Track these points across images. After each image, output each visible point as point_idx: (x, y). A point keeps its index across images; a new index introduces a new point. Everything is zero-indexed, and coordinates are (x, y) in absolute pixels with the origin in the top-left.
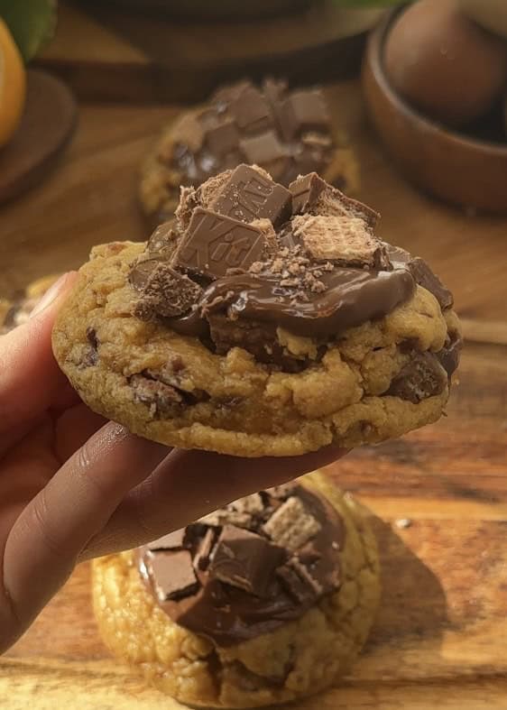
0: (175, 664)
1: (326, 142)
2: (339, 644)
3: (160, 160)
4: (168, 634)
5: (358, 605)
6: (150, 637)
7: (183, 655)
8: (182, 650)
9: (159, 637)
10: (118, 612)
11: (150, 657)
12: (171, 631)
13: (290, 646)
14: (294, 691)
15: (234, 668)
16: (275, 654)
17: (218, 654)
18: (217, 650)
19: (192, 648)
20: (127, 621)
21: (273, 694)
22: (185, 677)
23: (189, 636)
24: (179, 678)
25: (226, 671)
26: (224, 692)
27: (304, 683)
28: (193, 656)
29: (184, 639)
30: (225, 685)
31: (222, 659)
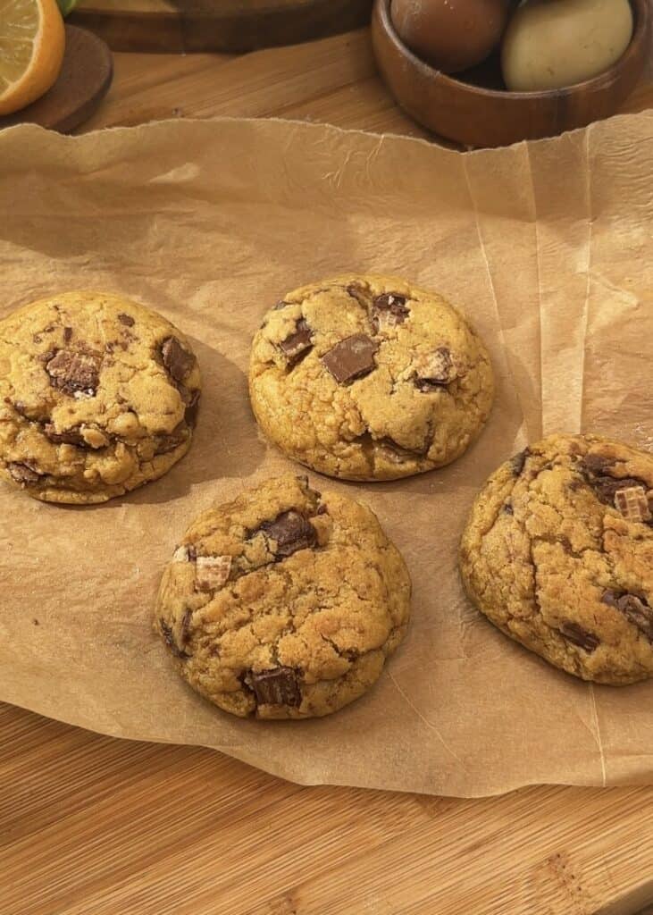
0: (335, 447)
4: (327, 421)
5: (481, 389)
6: (311, 426)
7: (342, 438)
8: (341, 433)
9: (320, 426)
10: (280, 411)
11: (312, 444)
12: (330, 419)
13: (428, 423)
14: (435, 462)
15: (383, 445)
16: (418, 429)
17: (370, 434)
18: (370, 430)
19: (349, 430)
20: (289, 417)
21: (417, 465)
22: (343, 457)
23: (346, 420)
24: (339, 459)
25: (377, 449)
26: (377, 467)
27: (442, 453)
28: (350, 438)
29: (341, 424)
30: (377, 461)
31: (374, 437)
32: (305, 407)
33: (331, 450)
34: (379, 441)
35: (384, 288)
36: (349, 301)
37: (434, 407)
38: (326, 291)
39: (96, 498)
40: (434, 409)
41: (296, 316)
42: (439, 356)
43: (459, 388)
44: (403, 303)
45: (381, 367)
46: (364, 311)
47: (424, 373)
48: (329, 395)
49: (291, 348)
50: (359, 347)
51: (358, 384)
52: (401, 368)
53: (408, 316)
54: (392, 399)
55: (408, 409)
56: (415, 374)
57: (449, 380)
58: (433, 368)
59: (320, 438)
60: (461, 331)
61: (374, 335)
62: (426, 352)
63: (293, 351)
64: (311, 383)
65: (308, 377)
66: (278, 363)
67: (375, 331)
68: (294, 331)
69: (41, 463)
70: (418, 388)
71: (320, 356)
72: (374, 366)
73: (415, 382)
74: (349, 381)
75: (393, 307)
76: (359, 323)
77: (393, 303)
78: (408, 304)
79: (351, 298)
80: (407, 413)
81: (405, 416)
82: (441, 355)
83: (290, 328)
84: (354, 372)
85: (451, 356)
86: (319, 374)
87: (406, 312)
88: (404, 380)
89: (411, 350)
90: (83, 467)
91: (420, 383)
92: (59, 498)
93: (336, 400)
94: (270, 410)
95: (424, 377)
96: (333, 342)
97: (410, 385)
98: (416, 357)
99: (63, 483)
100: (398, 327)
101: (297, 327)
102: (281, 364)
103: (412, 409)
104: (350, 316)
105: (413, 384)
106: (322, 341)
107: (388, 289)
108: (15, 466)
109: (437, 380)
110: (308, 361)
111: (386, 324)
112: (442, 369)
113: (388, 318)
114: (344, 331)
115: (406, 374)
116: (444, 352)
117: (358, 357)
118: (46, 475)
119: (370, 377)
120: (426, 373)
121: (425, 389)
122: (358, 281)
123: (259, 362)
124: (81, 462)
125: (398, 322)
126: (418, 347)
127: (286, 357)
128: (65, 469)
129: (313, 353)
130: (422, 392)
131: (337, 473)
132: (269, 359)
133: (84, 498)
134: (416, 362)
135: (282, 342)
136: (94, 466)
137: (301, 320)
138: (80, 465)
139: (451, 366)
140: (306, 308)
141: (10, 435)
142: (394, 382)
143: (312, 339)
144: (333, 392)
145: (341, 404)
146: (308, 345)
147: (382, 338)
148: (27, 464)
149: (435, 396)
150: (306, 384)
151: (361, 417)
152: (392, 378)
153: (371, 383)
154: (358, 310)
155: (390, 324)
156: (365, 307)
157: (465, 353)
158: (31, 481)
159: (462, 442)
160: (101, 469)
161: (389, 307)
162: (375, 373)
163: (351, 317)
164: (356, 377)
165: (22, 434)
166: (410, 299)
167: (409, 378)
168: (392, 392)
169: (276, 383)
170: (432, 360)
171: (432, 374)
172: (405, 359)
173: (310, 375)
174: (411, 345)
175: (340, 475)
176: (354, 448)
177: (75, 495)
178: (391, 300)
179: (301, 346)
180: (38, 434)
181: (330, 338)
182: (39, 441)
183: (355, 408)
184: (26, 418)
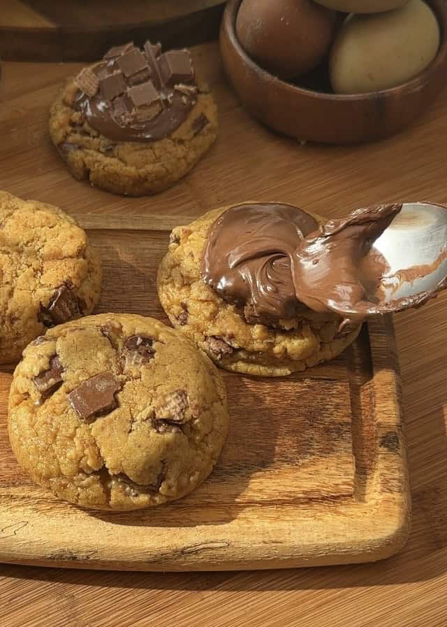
0: (75, 478)
1: (192, 89)
2: (198, 459)
3: (65, 103)
4: (68, 454)
5: (212, 429)
6: (54, 457)
7: (81, 471)
8: (80, 467)
9: (62, 458)
10: (29, 441)
11: (55, 473)
12: (71, 453)
13: (162, 461)
14: (167, 496)
15: (119, 480)
16: (151, 467)
17: (108, 469)
18: (107, 466)
19: (87, 465)
20: (36, 448)
21: (151, 499)
22: (82, 487)
23: (85, 455)
24: (79, 489)
25: (114, 482)
26: (113, 498)
27: (173, 489)
28: (89, 472)
29: (81, 458)
30: (113, 493)
31: (111, 472)
32: (50, 441)
33: (72, 481)
34: (116, 476)
35: (135, 329)
36: (100, 340)
37: (168, 446)
38: (81, 329)
39: (280, 372)
40: (167, 449)
41: (49, 352)
42: (177, 397)
43: (192, 428)
44: (151, 345)
45: (123, 406)
46: (114, 350)
47: (161, 414)
48: (71, 431)
49: (42, 383)
50: (102, 386)
51: (100, 421)
52: (141, 408)
53: (153, 357)
54: (129, 438)
55: (142, 448)
56: (153, 414)
57: (184, 421)
58: (171, 408)
59: (62, 469)
60: (199, 374)
61: (118, 374)
62: (165, 393)
63: (44, 386)
64: (56, 418)
65: (55, 412)
66: (33, 395)
67: (121, 370)
68: (46, 367)
69: (237, 338)
70: (155, 428)
71: (68, 393)
72: (116, 404)
73: (152, 422)
74: (91, 418)
75: (141, 347)
76: (107, 362)
77: (141, 344)
78: (155, 346)
79: (103, 338)
80: (142, 452)
81: (139, 456)
82: (179, 397)
83: (43, 363)
84: (96, 410)
85: (188, 397)
86: (64, 410)
87: (152, 353)
88: (143, 420)
89: (152, 391)
90: (272, 345)
91: (156, 422)
92: (249, 370)
93: (78, 435)
94: (22, 439)
95: (161, 417)
96: (81, 379)
97: (148, 424)
98: (156, 397)
99: (254, 358)
100: (143, 366)
101: (50, 363)
102: (35, 397)
103: (147, 448)
104: (99, 354)
105: (150, 424)
106: (71, 377)
107: (138, 331)
108: (213, 340)
109: (173, 420)
110: (56, 397)
111: (133, 363)
112: (178, 409)
113: (135, 357)
114: (92, 369)
115: (145, 414)
116: (182, 394)
117: (102, 395)
118: (241, 349)
119: (112, 415)
120: (163, 414)
121: (161, 429)
122: (112, 322)
123: (18, 392)
124: (272, 341)
125: (144, 362)
126: (158, 388)
127: (38, 390)
128: (257, 346)
129: (61, 390)
130: (158, 432)
131: (77, 501)
132: (26, 391)
133: (270, 371)
134: (155, 403)
135: (36, 377)
136: (283, 344)
137: (54, 356)
138: (270, 343)
139: (187, 407)
140: (59, 346)
141: (211, 314)
142: (133, 421)
143: (62, 375)
144: (76, 428)
145: (82, 441)
146: (58, 380)
147: (125, 377)
148: (225, 339)
149: (169, 436)
150: (52, 419)
151: (99, 453)
152: (132, 417)
153: (111, 421)
154: (108, 349)
155: (136, 363)
156: (115, 346)
157: (202, 395)
158: (227, 353)
159: (192, 479)
160: (288, 346)
161: (137, 347)
162: (116, 412)
163: (101, 356)
164: (98, 414)
165: (221, 313)
166: (157, 341)
167: (148, 418)
168: (130, 431)
169: (29, 415)
170: (171, 401)
171: (170, 414)
172: (145, 399)
173: (56, 410)
174: (152, 385)
175: (80, 503)
176: (93, 480)
177: (262, 368)
178: (139, 341)
179: (52, 381)
180: (235, 315)
181: (79, 375)
182: (236, 320)
183: (94, 444)
184: (224, 300)
